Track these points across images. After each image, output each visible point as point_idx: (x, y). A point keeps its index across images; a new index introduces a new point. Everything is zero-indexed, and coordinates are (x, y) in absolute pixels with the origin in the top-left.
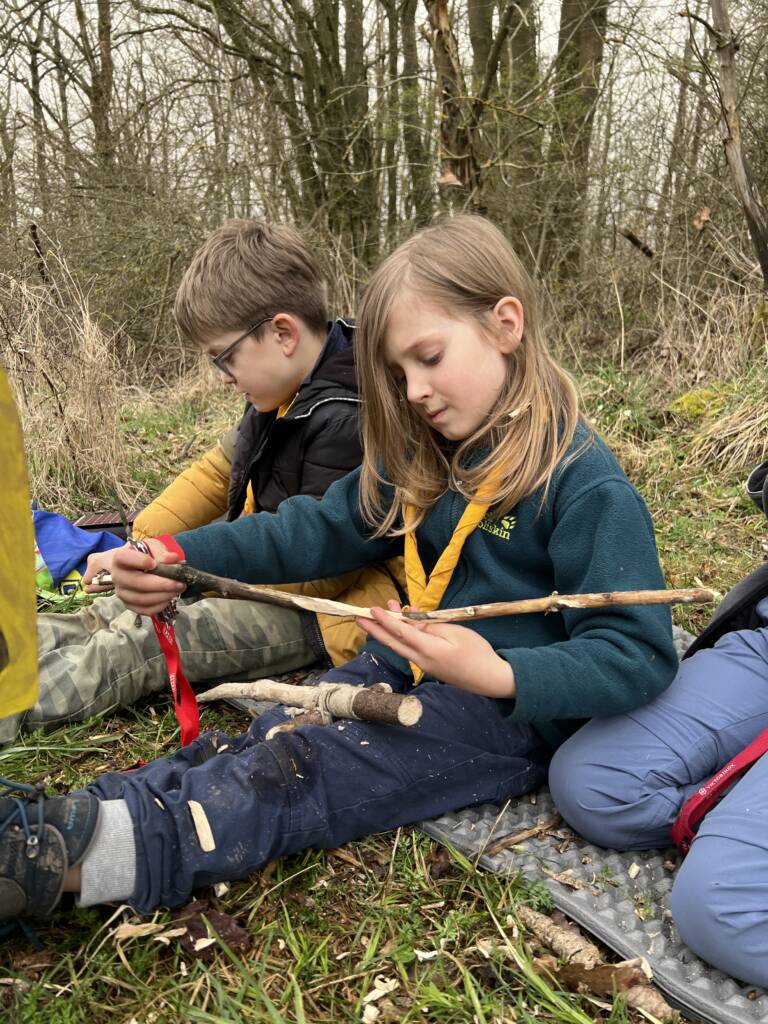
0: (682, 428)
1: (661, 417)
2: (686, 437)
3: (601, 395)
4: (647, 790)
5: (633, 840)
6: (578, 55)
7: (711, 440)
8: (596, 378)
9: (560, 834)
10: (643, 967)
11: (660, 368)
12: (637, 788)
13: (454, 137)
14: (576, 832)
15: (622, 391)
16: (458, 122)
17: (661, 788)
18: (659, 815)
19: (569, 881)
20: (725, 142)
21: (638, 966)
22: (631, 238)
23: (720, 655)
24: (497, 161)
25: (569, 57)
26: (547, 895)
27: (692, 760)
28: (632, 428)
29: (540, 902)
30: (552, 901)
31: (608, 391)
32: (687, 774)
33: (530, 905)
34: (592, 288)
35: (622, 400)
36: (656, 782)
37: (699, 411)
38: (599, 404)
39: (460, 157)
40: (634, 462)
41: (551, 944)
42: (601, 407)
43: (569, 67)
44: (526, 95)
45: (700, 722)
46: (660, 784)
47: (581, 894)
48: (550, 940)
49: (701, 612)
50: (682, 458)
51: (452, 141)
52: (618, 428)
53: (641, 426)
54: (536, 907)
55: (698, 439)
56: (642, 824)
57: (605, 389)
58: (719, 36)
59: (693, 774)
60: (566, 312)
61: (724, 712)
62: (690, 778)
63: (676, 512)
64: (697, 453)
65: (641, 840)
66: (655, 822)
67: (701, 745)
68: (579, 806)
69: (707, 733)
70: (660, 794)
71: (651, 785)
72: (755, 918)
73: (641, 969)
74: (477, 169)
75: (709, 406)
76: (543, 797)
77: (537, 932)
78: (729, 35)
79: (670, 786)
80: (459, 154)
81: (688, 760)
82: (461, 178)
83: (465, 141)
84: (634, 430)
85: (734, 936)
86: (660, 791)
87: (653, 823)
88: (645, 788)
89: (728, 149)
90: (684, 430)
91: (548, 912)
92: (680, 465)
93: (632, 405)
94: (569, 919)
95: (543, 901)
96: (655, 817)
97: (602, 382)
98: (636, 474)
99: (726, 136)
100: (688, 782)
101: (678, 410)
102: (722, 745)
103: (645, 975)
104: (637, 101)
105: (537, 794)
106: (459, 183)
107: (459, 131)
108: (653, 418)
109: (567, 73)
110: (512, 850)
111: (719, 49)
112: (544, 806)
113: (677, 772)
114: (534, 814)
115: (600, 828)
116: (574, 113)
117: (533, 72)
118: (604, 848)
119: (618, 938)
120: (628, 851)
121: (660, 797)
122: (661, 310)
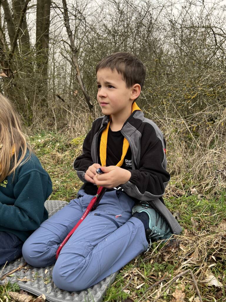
0: (73, 148)
1: (68, 145)
2: (74, 150)
3: (51, 139)
4: (49, 247)
5: (46, 263)
6: (42, 45)
7: (80, 151)
8: (49, 135)
9: (26, 268)
10: (43, 297)
11: (68, 132)
12: (46, 247)
13: (4, 62)
14: (31, 266)
15: (57, 138)
16: (5, 58)
17: (52, 245)
18: (52, 253)
19: (25, 280)
20: (76, 74)
21: (41, 297)
22: (59, 97)
23: (69, 206)
24: (18, 72)
25: (39, 45)
26: (18, 286)
27: (61, 235)
28: (60, 148)
29: (16, 289)
30: (20, 288)
31: (53, 138)
32: (60, 240)
33: (12, 291)
34: (50, 109)
35: (57, 141)
36: (51, 244)
37: (78, 143)
38: (50, 142)
39: (6, 69)
40: (59, 157)
41: (18, 300)
42: (51, 143)
43: (39, 48)
44: (26, 54)
45: (63, 225)
46: (53, 244)
47: (29, 283)
48: (17, 299)
49: (73, 196)
50: (73, 156)
51: (3, 64)
52: (56, 149)
53: (62, 148)
54: (14, 291)
55: (77, 151)
56: (48, 257)
57: (52, 138)
58: (72, 48)
59: (61, 239)
60: (43, 116)
61: (69, 221)
62: (61, 241)
63: (71, 170)
64: (77, 154)
65: (49, 262)
66: (52, 255)
67: (63, 231)
68: (29, 257)
69: (64, 227)
70: (52, 247)
71: (50, 245)
72: (70, 272)
73: (42, 298)
74: (12, 73)
75: (80, 142)
76: (22, 258)
77: (14, 298)
78: (75, 48)
79: (55, 244)
80: (6, 68)
81: (59, 236)
82: (7, 75)
83: (7, 64)
84: (61, 149)
85: (66, 279)
86: (53, 246)
87: (51, 256)
88: (48, 246)
89: (77, 76)
90: (74, 148)
91: (18, 291)
92: (73, 158)
93: (60, 142)
94: (24, 291)
95: (17, 288)
96: (51, 254)
97: (51, 136)
98: (60, 161)
99: (76, 73)
100: (60, 242)
101: (72, 143)
102: (68, 229)
103: (43, 299)
104: (61, 60)
105: (20, 258)
106: (6, 76)
107: (5, 61)
108: (66, 145)
109: (39, 50)
110: (9, 277)
111: (72, 51)
112: (22, 261)
113: (57, 240)
114: (18, 264)
115: (36, 262)
116: (41, 61)
117: (29, 48)
118: (38, 268)
119: (38, 291)
120: (46, 266)
121: (52, 248)
122: (67, 116)
